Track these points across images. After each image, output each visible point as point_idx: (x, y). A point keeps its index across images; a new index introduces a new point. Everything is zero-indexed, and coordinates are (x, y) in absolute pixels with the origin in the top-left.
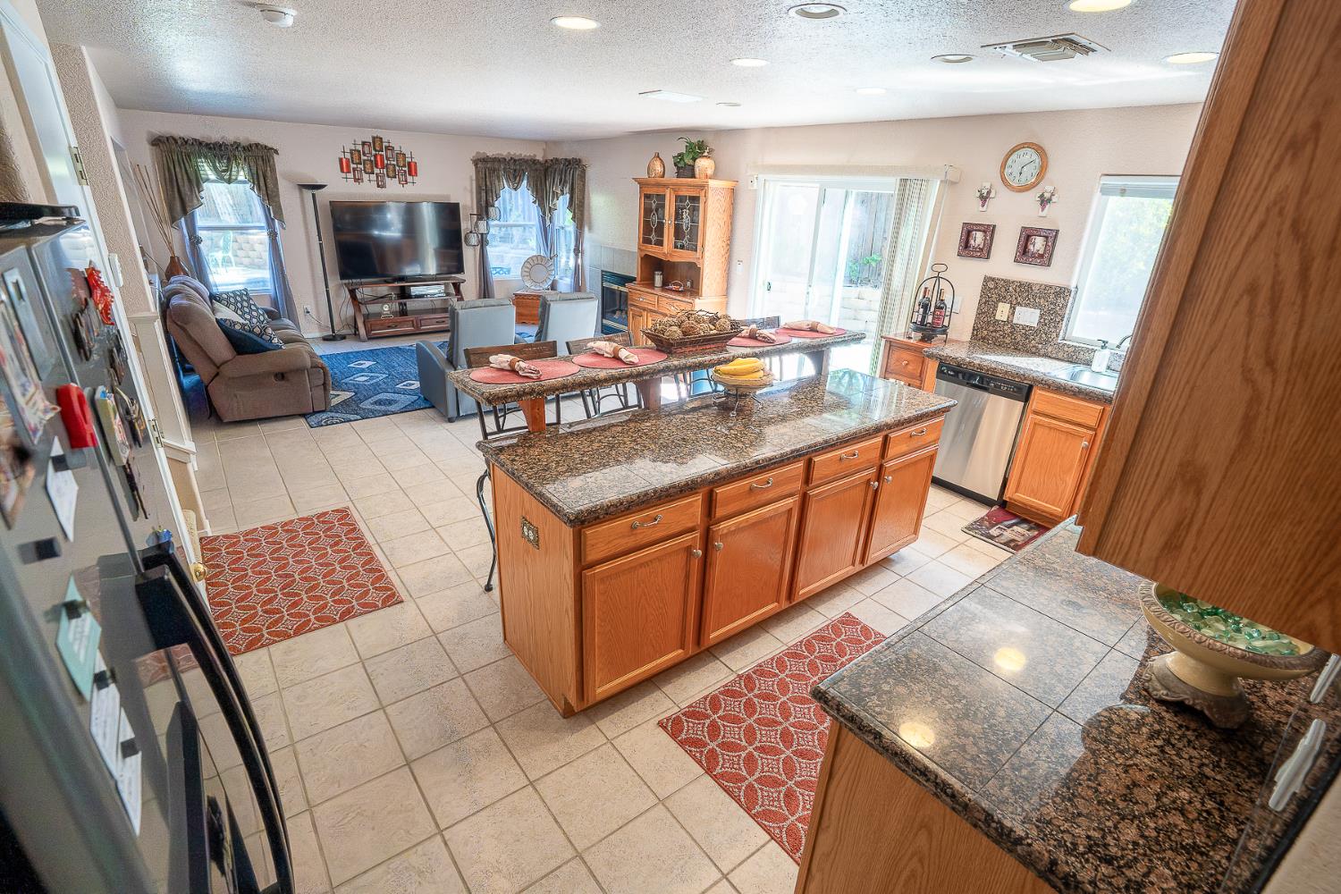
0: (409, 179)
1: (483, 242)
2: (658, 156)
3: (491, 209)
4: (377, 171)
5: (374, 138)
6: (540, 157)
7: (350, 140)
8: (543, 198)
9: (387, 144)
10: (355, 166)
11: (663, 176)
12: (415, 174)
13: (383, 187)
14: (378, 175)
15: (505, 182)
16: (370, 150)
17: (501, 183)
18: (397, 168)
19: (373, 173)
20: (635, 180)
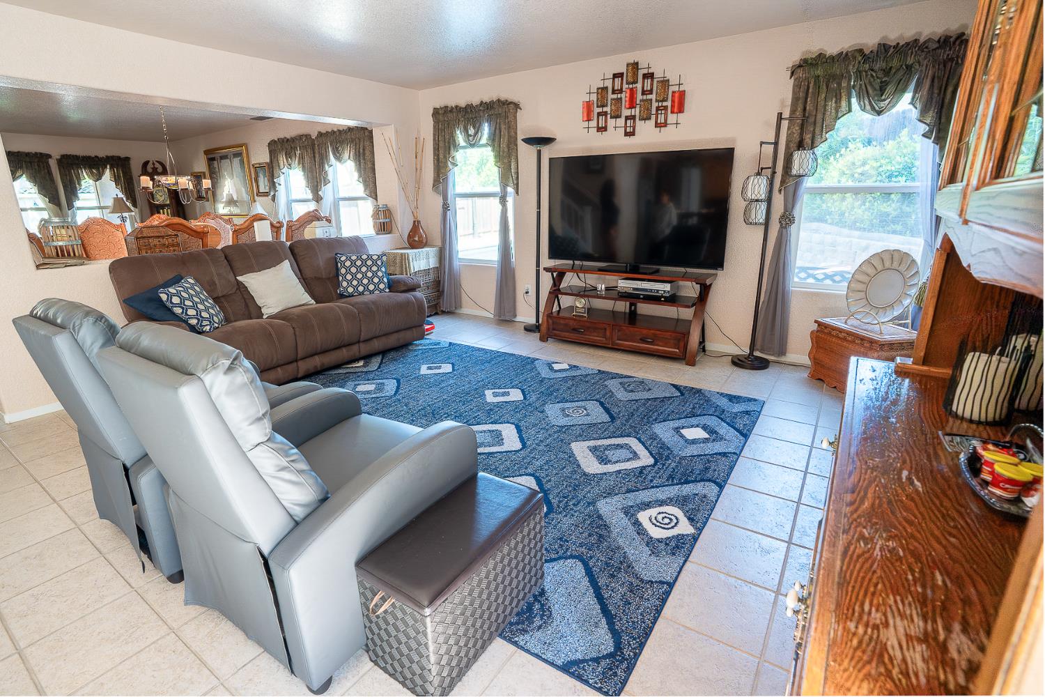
0: (672, 118)
1: (781, 218)
3: (798, 156)
4: (626, 112)
5: (628, 65)
7: (598, 72)
9: (645, 71)
10: (600, 110)
12: (681, 110)
13: (632, 134)
14: (627, 118)
15: (854, 100)
16: (622, 84)
17: (844, 104)
18: (655, 105)
19: (620, 117)
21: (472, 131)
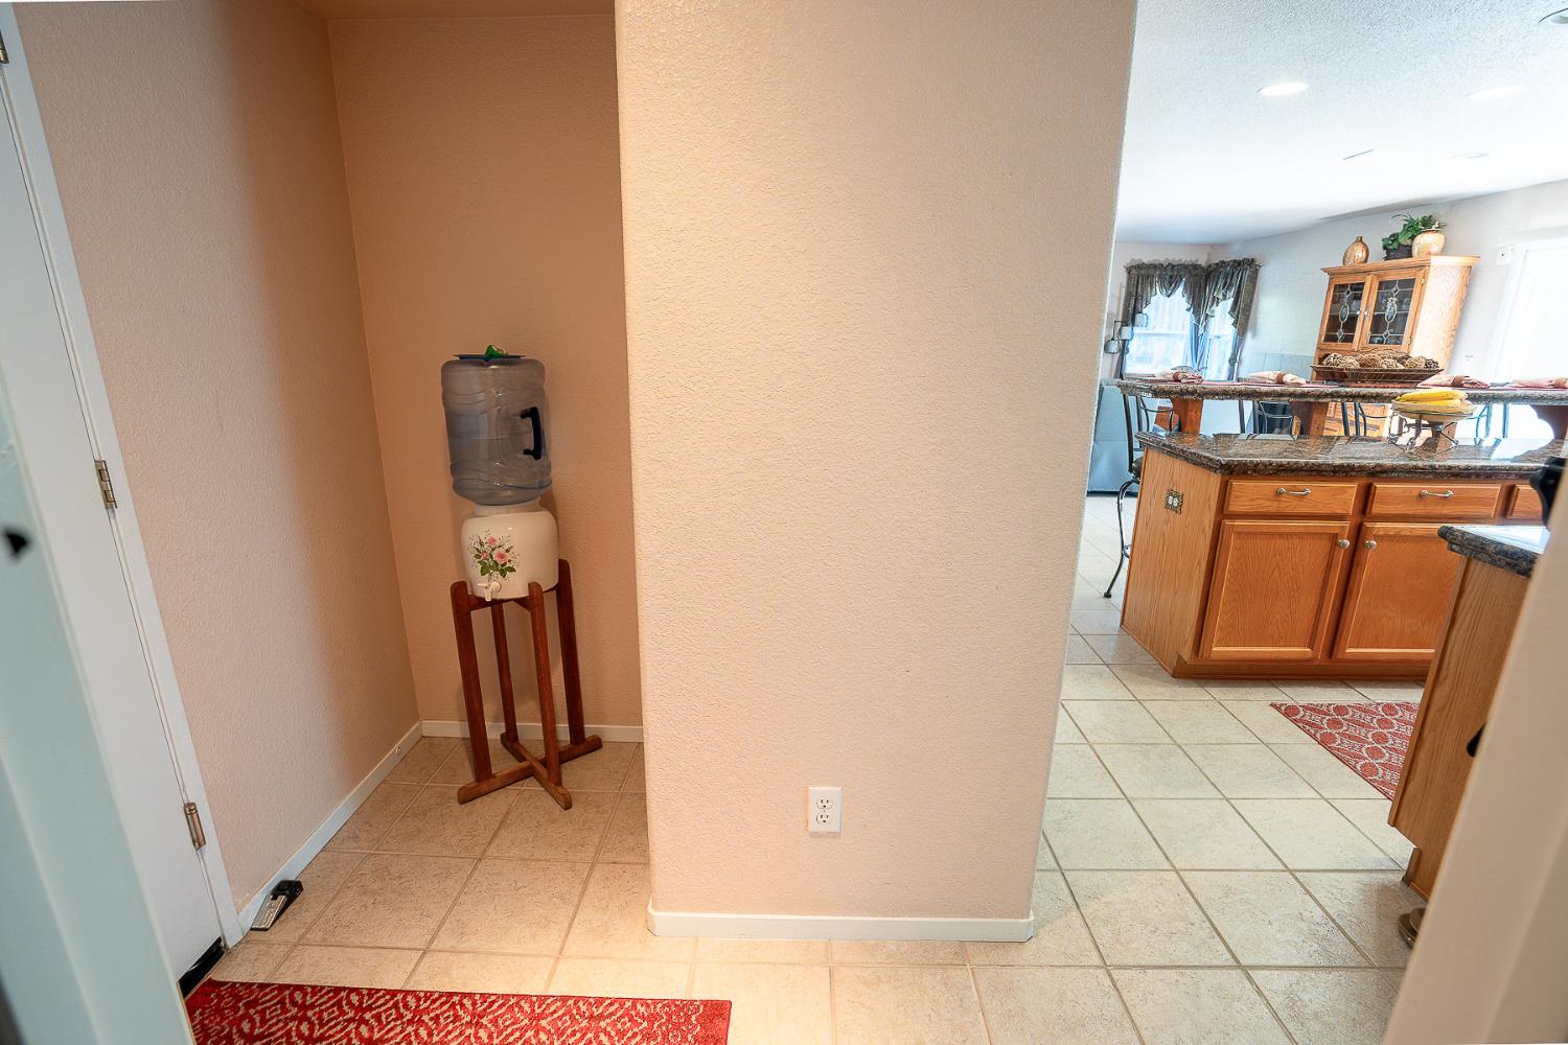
1: (1124, 349)
2: (1360, 240)
3: (1138, 316)
6: (1202, 262)
8: (1199, 304)
11: (1366, 261)
15: (1158, 289)
17: (1154, 290)
20: (1325, 270)
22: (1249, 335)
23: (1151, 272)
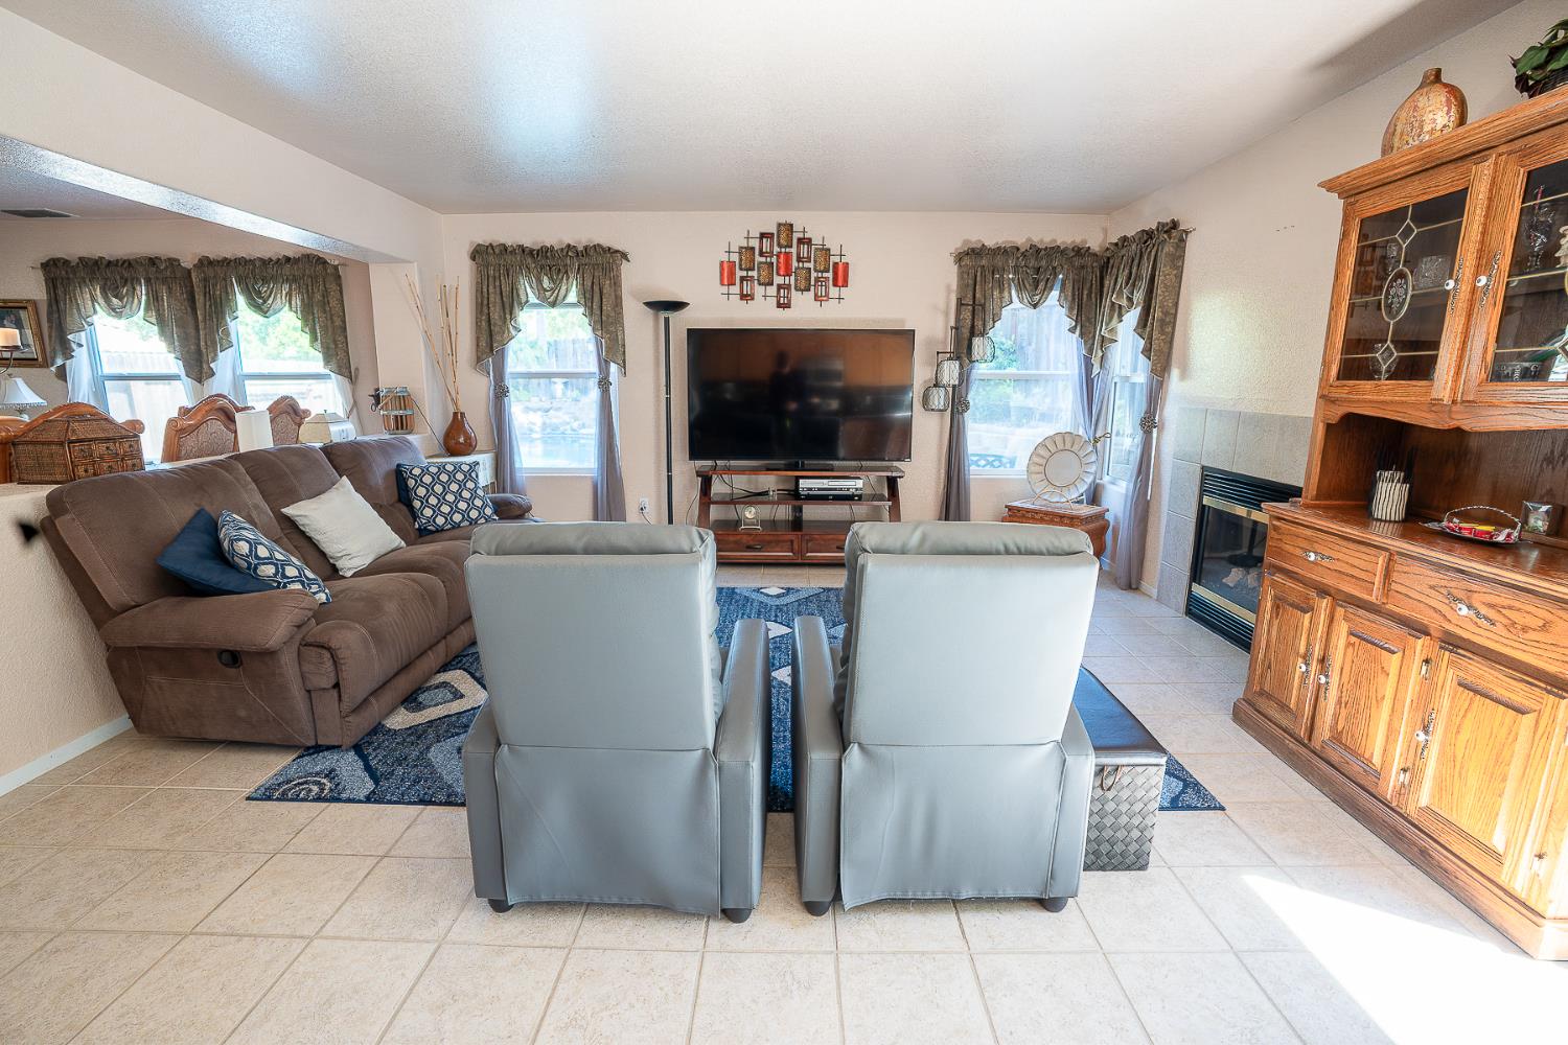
0: (834, 291)
1: (958, 404)
2: (1429, 83)
3: (977, 341)
4: (778, 280)
5: (779, 225)
6: (1095, 243)
7: (741, 227)
8: (1088, 315)
9: (801, 235)
10: (744, 273)
11: (1460, 128)
12: (845, 284)
13: (787, 306)
14: (779, 287)
15: (1013, 292)
16: (772, 246)
17: (1006, 294)
18: (814, 275)
19: (772, 284)
20: (1330, 185)
21: (546, 283)
22: (1175, 373)
23: (999, 261)
